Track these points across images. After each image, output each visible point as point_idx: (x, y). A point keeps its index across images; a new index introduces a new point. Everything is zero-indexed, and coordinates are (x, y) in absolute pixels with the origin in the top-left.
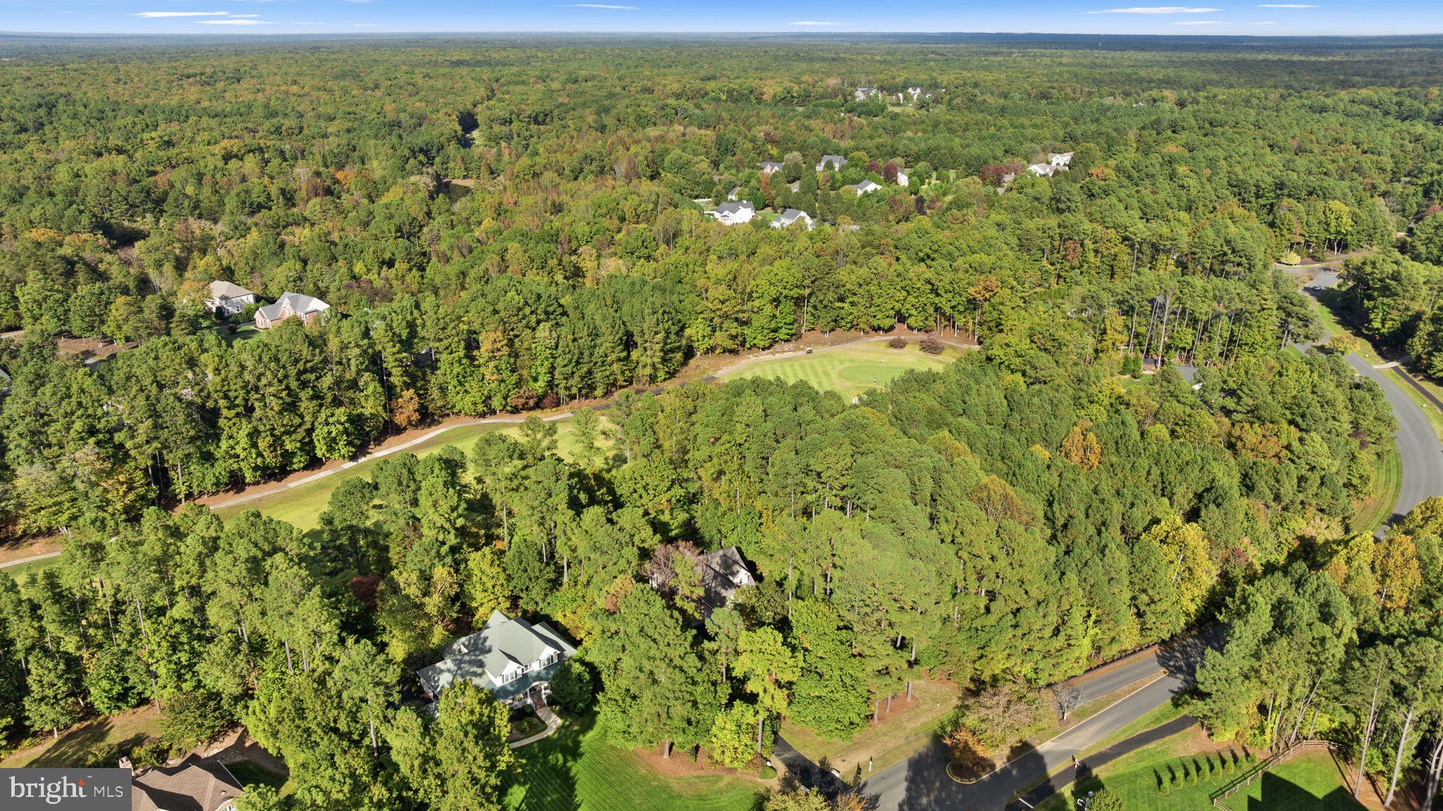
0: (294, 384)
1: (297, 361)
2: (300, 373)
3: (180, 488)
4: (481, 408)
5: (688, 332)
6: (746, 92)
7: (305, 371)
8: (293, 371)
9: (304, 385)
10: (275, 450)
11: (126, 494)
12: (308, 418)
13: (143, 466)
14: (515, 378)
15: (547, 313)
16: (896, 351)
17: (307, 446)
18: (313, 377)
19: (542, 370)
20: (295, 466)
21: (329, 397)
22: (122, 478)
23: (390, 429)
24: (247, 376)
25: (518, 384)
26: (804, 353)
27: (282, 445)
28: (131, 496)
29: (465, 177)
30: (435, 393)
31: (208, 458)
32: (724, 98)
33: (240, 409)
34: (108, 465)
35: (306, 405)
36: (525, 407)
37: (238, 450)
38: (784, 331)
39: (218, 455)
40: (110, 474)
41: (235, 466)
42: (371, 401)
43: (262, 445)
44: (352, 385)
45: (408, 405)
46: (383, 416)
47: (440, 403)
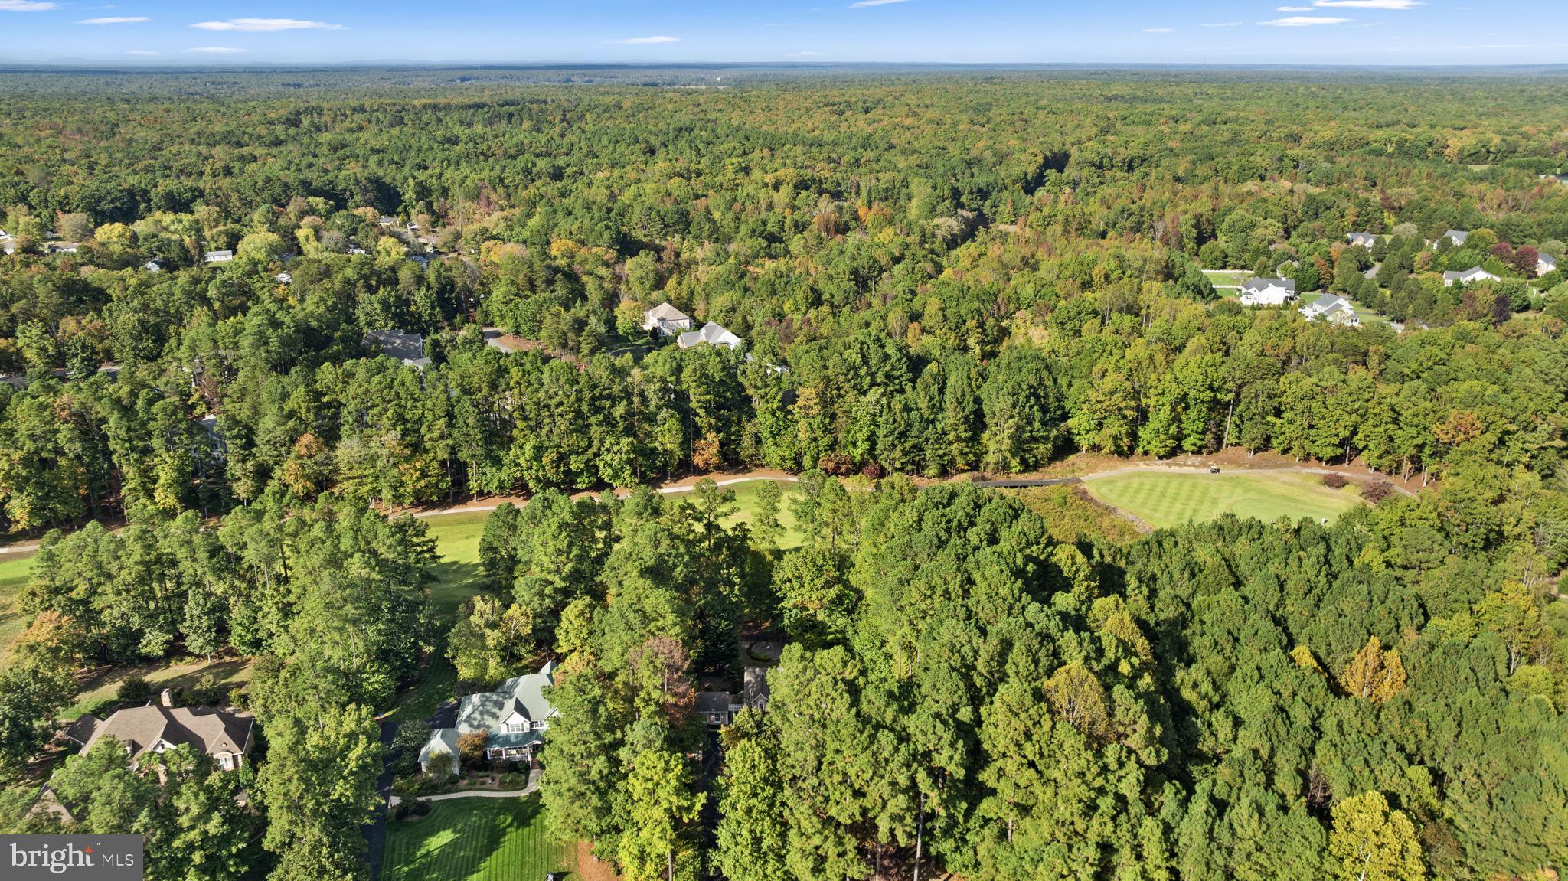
0: (585, 407)
1: (595, 386)
2: (594, 399)
3: (473, 485)
4: (789, 463)
5: (1070, 423)
6: (1421, 144)
7: (601, 397)
8: (587, 395)
9: (597, 410)
10: (558, 467)
11: (418, 480)
12: (596, 443)
13: (440, 458)
14: (829, 438)
15: (888, 376)
16: (1327, 489)
17: (591, 468)
18: (607, 404)
19: (860, 436)
20: (579, 486)
21: (621, 425)
22: (418, 465)
23: (685, 468)
24: (542, 394)
25: (832, 447)
26: (1207, 471)
27: (567, 464)
28: (423, 483)
29: (1012, 223)
30: (747, 441)
31: (498, 462)
32: (1390, 150)
33: (532, 423)
34: (408, 451)
35: (596, 431)
36: (836, 472)
37: (522, 461)
38: (1191, 440)
39: (505, 461)
40: (408, 460)
41: (519, 474)
42: (667, 437)
43: (545, 459)
44: (651, 419)
45: (709, 448)
46: (679, 454)
47: (751, 451)
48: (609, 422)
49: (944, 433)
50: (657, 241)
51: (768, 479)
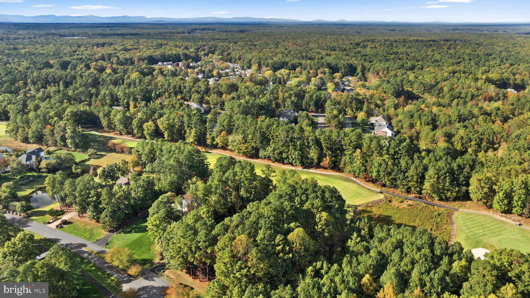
3: (260, 155)
4: (353, 173)
10: (279, 155)
12: (290, 151)
14: (364, 168)
19: (374, 170)
20: (285, 162)
21: (298, 147)
22: (246, 145)
23: (318, 166)
25: (365, 171)
28: (246, 150)
30: (342, 162)
34: (243, 141)
40: (243, 143)
41: (269, 154)
42: (313, 154)
43: (275, 152)
44: (309, 147)
45: (326, 161)
46: (316, 161)
47: (343, 166)
48: (295, 145)
49: (407, 177)
50: (420, 95)
51: (346, 176)
